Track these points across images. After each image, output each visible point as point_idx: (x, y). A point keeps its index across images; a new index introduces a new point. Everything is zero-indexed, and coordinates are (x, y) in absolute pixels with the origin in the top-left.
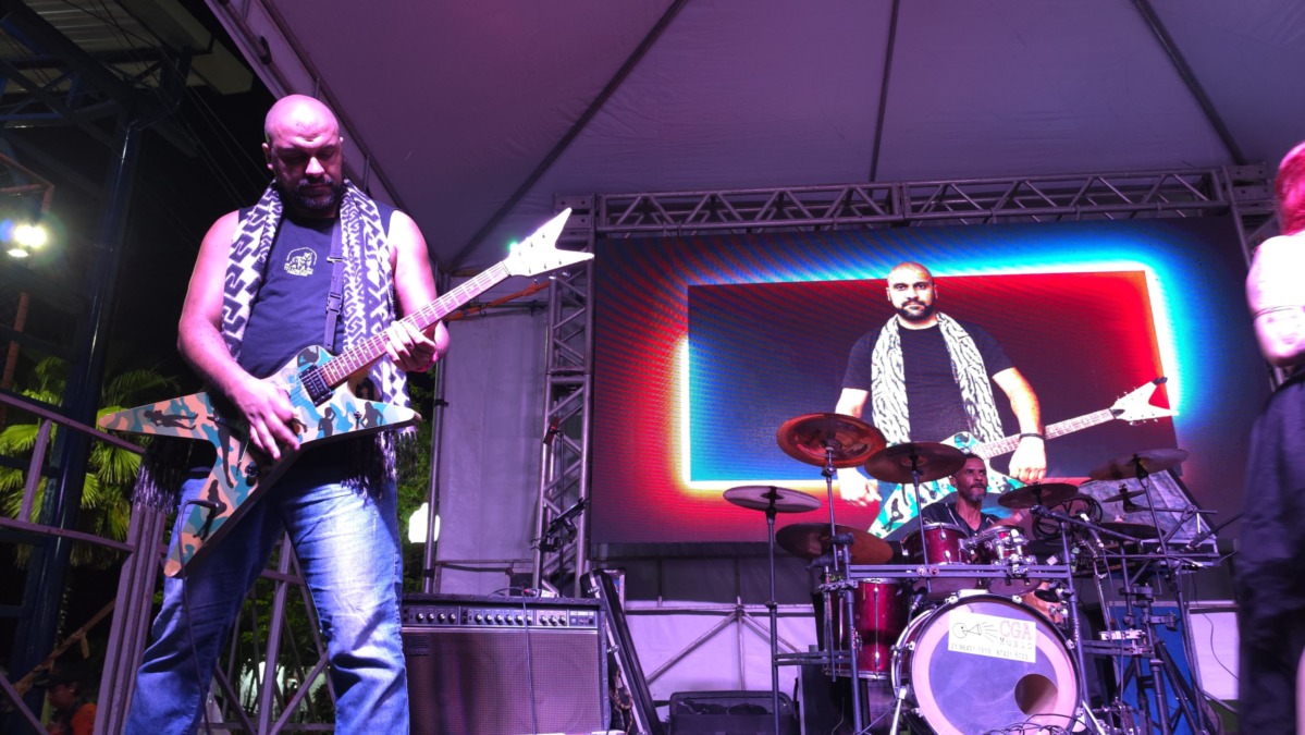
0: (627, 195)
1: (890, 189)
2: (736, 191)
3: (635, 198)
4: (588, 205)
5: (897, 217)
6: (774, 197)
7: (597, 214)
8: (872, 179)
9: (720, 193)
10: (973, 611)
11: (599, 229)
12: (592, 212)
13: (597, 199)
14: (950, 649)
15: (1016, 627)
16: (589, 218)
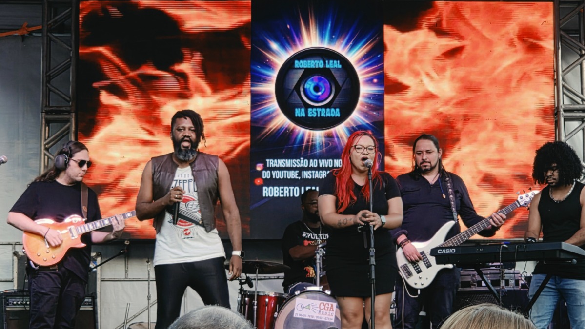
10: (308, 298)
14: (294, 316)
15: (327, 305)
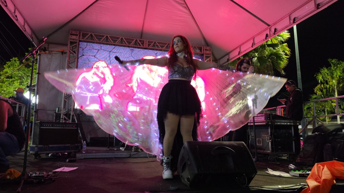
0: (87, 33)
1: (144, 41)
2: (112, 36)
3: (89, 34)
4: (78, 34)
5: (145, 47)
6: (120, 38)
7: (80, 36)
8: (141, 38)
9: (108, 36)
11: (80, 39)
12: (79, 35)
13: (80, 32)
16: (78, 37)
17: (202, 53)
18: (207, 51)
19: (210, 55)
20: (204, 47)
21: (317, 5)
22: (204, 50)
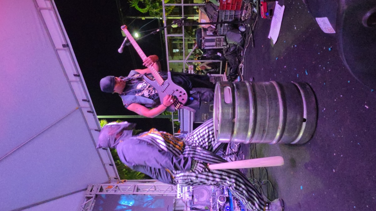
17: (94, 197)
18: (93, 190)
19: (99, 186)
20: (86, 194)
21: (63, 47)
22: (91, 193)
